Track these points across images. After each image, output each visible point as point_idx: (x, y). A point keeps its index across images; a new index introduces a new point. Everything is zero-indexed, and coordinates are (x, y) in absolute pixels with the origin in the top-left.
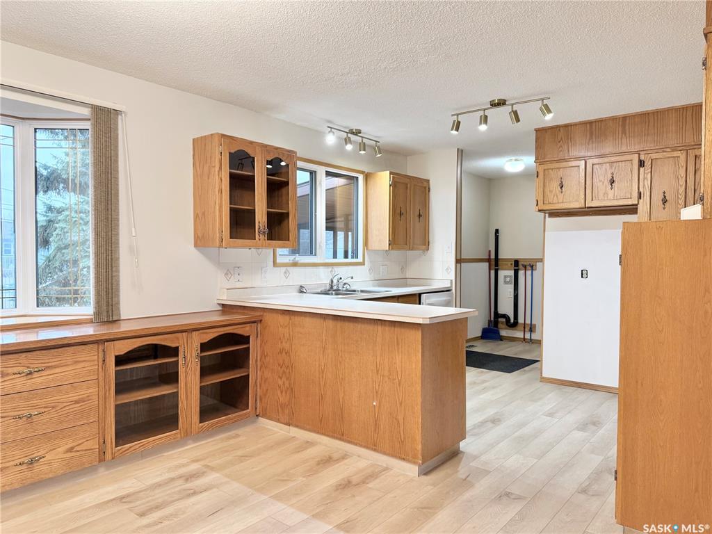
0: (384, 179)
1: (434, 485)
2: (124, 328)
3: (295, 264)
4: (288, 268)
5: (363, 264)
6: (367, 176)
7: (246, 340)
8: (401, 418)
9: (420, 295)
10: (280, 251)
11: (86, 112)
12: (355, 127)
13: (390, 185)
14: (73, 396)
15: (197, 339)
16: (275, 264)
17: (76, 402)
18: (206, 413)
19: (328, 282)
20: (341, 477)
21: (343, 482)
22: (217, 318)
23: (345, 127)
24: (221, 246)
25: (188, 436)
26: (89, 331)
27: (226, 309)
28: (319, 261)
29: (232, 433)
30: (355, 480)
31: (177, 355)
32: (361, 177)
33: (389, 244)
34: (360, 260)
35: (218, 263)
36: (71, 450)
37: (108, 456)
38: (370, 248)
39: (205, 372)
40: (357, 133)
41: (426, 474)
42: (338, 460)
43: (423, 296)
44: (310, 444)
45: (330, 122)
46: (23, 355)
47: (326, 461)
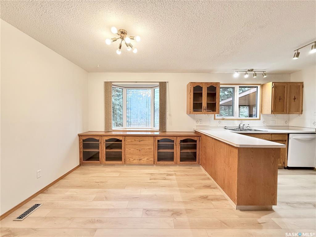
3: (223, 119)
4: (220, 120)
5: (260, 119)
6: (262, 86)
7: (196, 141)
8: (231, 183)
9: (288, 134)
10: (216, 115)
12: (250, 69)
13: (272, 88)
14: (148, 148)
15: (179, 139)
16: (215, 119)
17: (149, 149)
18: (182, 159)
19: (238, 126)
21: (204, 196)
22: (193, 134)
23: (245, 70)
24: (190, 114)
25: (176, 164)
27: (196, 132)
28: (235, 118)
29: (190, 167)
30: (209, 197)
31: (174, 142)
32: (259, 87)
33: (272, 112)
34: (258, 118)
35: (194, 118)
36: (148, 159)
37: (156, 163)
38: (263, 113)
39: (182, 148)
40: (252, 70)
42: (212, 188)
43: (290, 134)
44: (209, 179)
45: (236, 69)
46: (139, 137)
47: (209, 187)
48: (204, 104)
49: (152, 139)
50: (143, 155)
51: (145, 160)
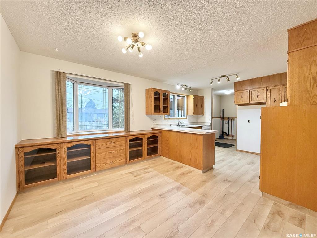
0: (192, 97)
1: (206, 176)
2: (131, 133)
3: (169, 119)
5: (186, 119)
6: (187, 96)
7: (158, 137)
8: (197, 158)
9: (202, 127)
10: (165, 116)
11: (123, 85)
12: (184, 84)
13: (194, 98)
14: (120, 149)
15: (147, 137)
16: (164, 119)
17: (121, 150)
18: (149, 154)
19: (178, 123)
20: (182, 172)
22: (151, 132)
23: (182, 84)
24: (152, 114)
25: (145, 159)
26: (123, 134)
27: (153, 129)
28: (176, 118)
29: (155, 159)
30: (185, 173)
31: (142, 140)
32: (186, 97)
33: (193, 114)
35: (151, 119)
36: (120, 161)
37: (128, 162)
38: (188, 114)
39: (149, 144)
40: (185, 85)
41: (204, 173)
42: (180, 168)
44: (173, 163)
45: (178, 83)
46: (111, 139)
47: (178, 168)
48: (161, 107)
49: (124, 139)
50: (115, 157)
51: (117, 162)
